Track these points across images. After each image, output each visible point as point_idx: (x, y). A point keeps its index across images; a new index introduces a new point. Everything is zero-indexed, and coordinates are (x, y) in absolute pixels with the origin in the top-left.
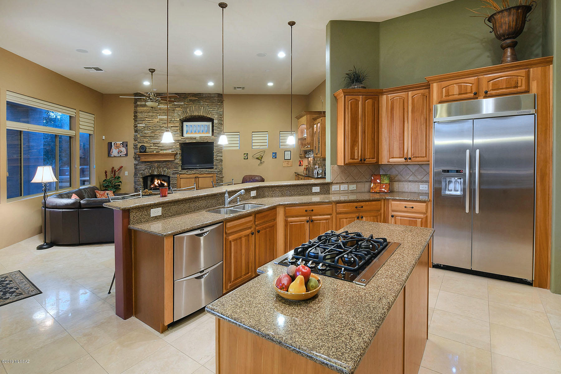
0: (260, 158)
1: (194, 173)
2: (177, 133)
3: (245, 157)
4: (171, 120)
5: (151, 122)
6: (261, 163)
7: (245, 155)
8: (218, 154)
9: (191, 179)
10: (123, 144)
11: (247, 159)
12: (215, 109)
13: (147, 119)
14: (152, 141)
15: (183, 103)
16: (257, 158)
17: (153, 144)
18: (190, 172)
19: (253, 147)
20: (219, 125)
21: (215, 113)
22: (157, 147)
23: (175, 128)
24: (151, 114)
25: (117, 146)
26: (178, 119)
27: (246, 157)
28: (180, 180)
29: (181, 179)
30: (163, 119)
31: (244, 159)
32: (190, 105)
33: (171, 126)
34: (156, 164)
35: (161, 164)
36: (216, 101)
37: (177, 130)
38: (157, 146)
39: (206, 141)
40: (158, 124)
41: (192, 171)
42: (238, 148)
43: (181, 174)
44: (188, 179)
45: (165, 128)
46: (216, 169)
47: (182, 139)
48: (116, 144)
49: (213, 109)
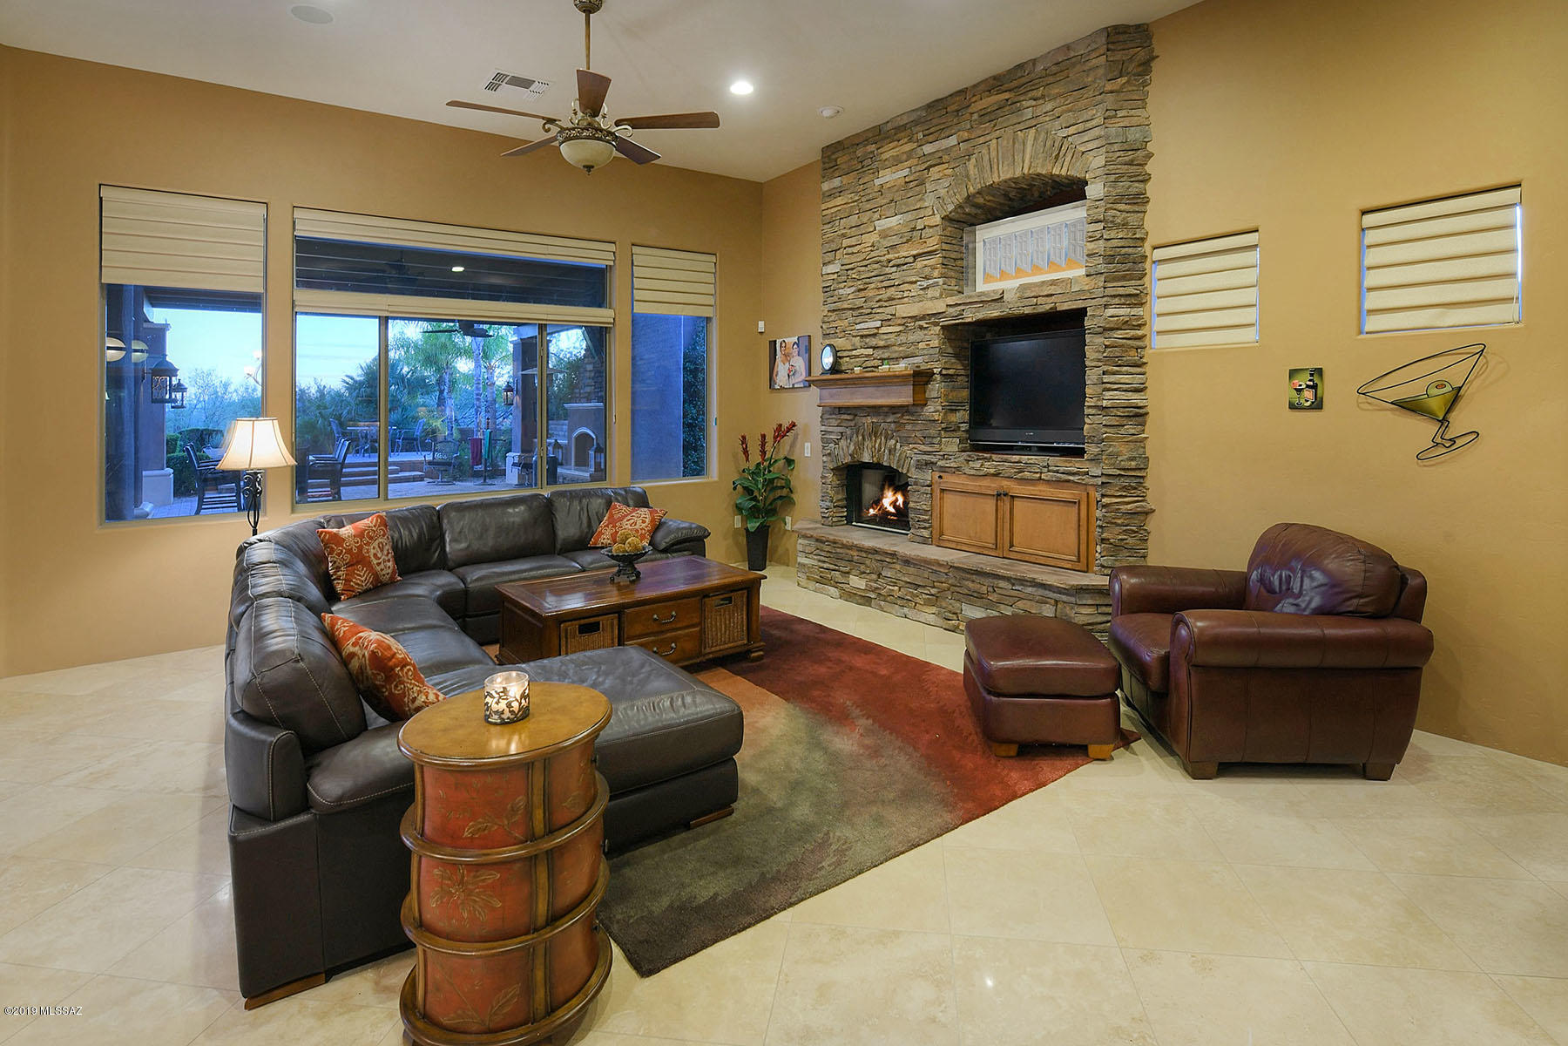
0: (1437, 405)
1: (992, 471)
2: (931, 282)
3: (1299, 391)
4: (914, 229)
5: (855, 250)
6: (1446, 443)
7: (1303, 380)
8: (1106, 378)
9: (981, 500)
10: (798, 345)
11: (1318, 405)
12: (1089, 125)
13: (846, 242)
14: (858, 327)
15: (953, 141)
16: (1410, 406)
17: (862, 336)
18: (977, 465)
19: (1372, 323)
20: (1122, 207)
21: (1091, 146)
22: (870, 351)
23: (926, 262)
24: (854, 220)
25: (787, 351)
26: (937, 219)
27: (1308, 394)
28: (941, 499)
29: (948, 497)
30: (889, 228)
31: (1292, 407)
32: (982, 140)
33: (914, 256)
34: (869, 420)
35: (880, 419)
36: (1101, 71)
37: (934, 268)
38: (870, 344)
39: (1048, 307)
40: (873, 254)
41: (988, 460)
42: (1250, 335)
43: (943, 469)
44: (970, 500)
45: (894, 269)
46: (1095, 460)
47: (951, 310)
48: (783, 345)
49: (1081, 127)
